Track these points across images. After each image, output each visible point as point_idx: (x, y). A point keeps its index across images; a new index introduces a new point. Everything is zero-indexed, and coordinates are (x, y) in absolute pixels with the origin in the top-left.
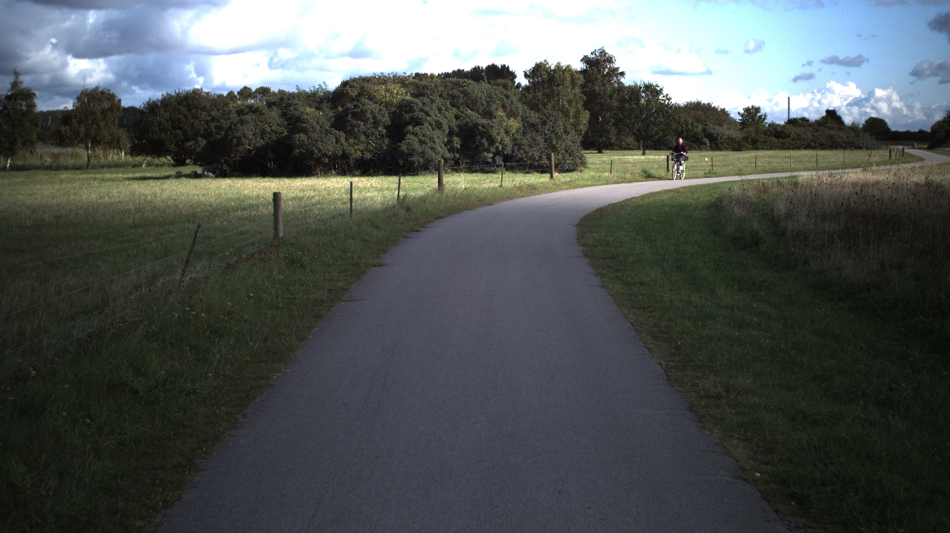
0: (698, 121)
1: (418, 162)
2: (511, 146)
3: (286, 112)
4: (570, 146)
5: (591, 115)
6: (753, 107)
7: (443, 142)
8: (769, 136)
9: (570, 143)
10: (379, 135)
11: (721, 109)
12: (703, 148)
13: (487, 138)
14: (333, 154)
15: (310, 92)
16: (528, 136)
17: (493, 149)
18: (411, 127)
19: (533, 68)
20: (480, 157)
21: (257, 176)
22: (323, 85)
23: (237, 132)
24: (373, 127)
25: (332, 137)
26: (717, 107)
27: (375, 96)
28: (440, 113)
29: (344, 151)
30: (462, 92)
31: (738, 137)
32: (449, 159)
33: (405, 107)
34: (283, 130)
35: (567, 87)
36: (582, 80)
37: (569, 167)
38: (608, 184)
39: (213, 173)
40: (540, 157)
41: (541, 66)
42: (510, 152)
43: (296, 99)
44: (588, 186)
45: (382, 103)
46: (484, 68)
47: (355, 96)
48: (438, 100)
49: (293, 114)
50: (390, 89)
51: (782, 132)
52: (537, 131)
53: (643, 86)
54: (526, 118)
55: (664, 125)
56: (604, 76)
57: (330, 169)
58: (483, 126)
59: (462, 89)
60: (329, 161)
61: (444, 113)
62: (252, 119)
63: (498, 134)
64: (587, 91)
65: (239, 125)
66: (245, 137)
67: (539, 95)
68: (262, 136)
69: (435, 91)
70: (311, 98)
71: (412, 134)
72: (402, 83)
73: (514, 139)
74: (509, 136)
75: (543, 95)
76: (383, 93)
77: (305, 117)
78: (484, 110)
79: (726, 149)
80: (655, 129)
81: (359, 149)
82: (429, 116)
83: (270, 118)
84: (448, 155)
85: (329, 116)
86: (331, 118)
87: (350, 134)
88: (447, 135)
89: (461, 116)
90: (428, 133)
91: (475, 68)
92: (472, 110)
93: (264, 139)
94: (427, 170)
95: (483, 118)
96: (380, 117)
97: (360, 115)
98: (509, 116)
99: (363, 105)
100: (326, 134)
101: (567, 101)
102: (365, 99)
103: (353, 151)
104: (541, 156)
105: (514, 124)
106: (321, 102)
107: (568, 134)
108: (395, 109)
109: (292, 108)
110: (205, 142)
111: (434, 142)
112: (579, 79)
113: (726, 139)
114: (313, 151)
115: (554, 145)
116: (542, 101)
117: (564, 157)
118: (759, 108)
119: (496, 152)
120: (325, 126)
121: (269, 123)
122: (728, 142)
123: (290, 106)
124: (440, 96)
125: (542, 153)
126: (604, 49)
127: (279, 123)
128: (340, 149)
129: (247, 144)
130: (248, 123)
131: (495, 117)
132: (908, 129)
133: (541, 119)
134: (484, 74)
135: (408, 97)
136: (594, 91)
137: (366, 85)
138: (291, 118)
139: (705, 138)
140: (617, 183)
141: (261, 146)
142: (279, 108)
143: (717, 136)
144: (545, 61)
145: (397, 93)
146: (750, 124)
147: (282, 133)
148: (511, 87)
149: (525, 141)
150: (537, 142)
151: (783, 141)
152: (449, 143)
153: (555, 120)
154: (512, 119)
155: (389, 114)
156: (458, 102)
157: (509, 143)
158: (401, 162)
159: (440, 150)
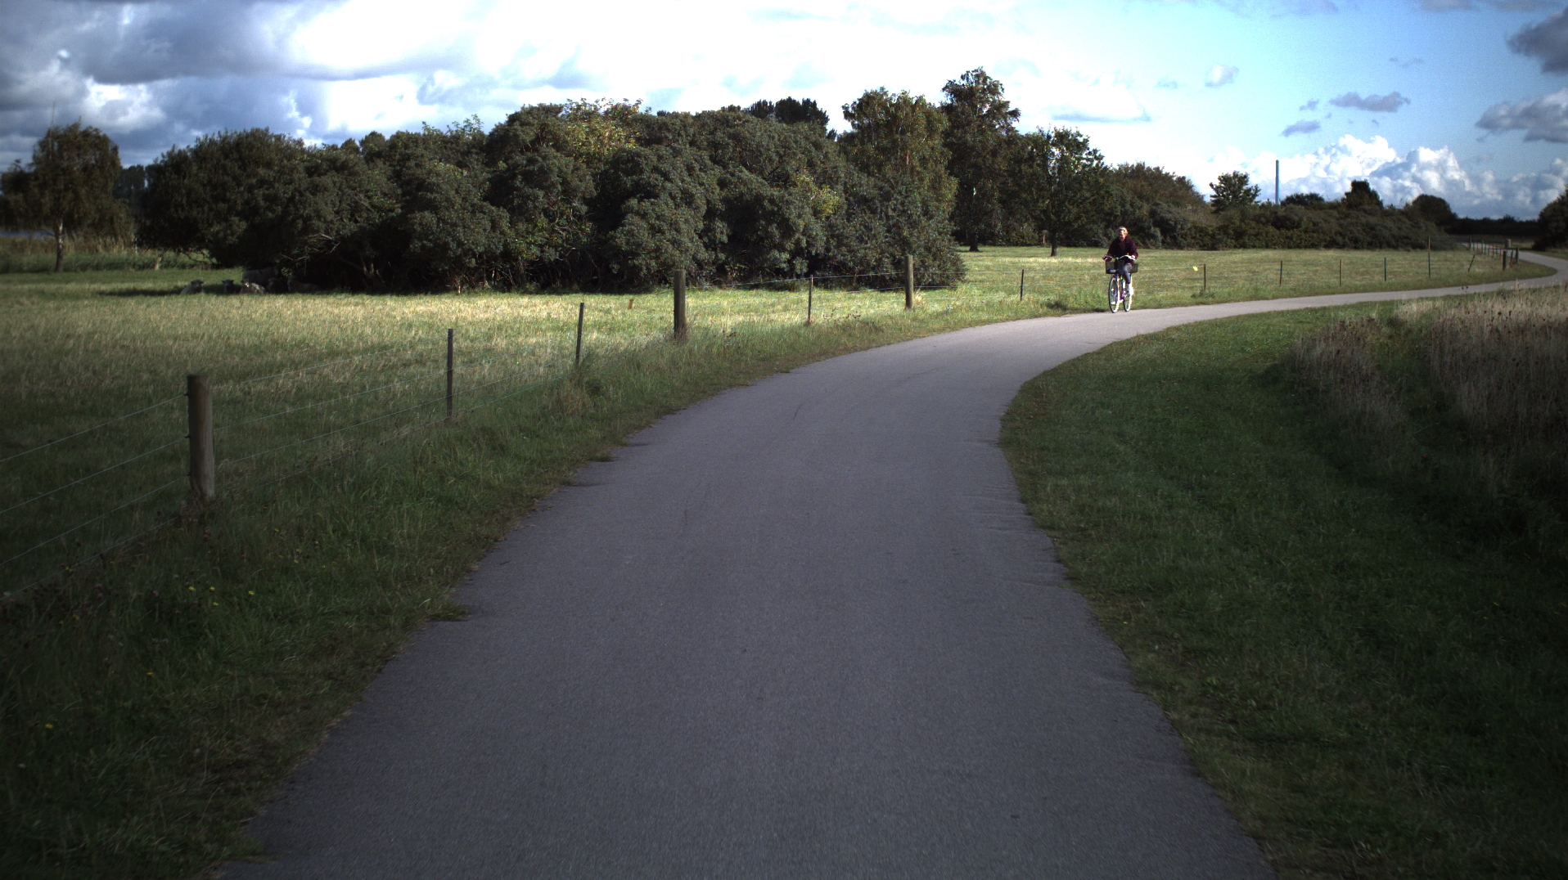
0: (1141, 197)
1: (648, 269)
2: (825, 238)
3: (401, 170)
4: (934, 240)
5: (961, 184)
6: (1235, 175)
7: (695, 231)
8: (1264, 224)
9: (935, 235)
10: (574, 216)
11: (1179, 178)
12: (1151, 244)
13: (778, 224)
14: (486, 252)
15: (449, 134)
16: (856, 221)
17: (789, 245)
18: (636, 201)
19: (859, 100)
20: (766, 260)
21: (342, 292)
22: (473, 121)
23: (305, 208)
24: (562, 200)
25: (483, 218)
26: (1171, 174)
27: (567, 142)
28: (690, 175)
29: (506, 245)
30: (731, 136)
31: (1211, 226)
32: (706, 264)
33: (625, 162)
34: (393, 204)
35: (919, 135)
36: (945, 123)
37: (933, 280)
38: (1018, 319)
39: (263, 284)
40: (879, 261)
41: (873, 98)
42: (821, 250)
43: (421, 146)
45: (581, 155)
46: (774, 103)
47: (532, 142)
48: (688, 151)
49: (413, 175)
50: (596, 130)
51: (1286, 218)
52: (873, 212)
53: (1053, 135)
54: (853, 186)
55: (1090, 203)
56: (982, 117)
57: (481, 279)
58: (772, 201)
59: (731, 131)
60: (477, 263)
61: (698, 176)
62: (334, 183)
63: (799, 216)
64: (953, 143)
65: (308, 194)
66: (319, 217)
67: (871, 148)
68: (352, 215)
69: (683, 133)
70: (449, 145)
71: (637, 213)
73: (831, 226)
74: (821, 220)
75: (877, 148)
76: (583, 137)
77: (434, 180)
78: (774, 170)
79: (1190, 246)
80: (1075, 210)
81: (535, 241)
82: (670, 180)
83: (369, 181)
84: (703, 255)
85: (481, 179)
86: (484, 183)
87: (519, 213)
88: (704, 217)
89: (730, 181)
90: (667, 213)
91: (759, 103)
92: (750, 170)
93: (356, 221)
94: (665, 284)
95: (772, 186)
96: (575, 182)
97: (537, 178)
98: (821, 184)
99: (544, 158)
100: (473, 212)
101: (920, 160)
102: (547, 146)
103: (524, 246)
104: (880, 259)
105: (831, 198)
106: (468, 152)
107: (931, 217)
108: (606, 167)
109: (412, 163)
110: (244, 225)
111: (678, 231)
112: (940, 121)
113: (1189, 229)
114: (447, 244)
115: (905, 237)
116: (876, 159)
117: (925, 262)
118: (1245, 177)
119: (796, 249)
120: (472, 198)
121: (367, 191)
122: (1194, 235)
123: (409, 159)
124: (692, 143)
125: (882, 252)
126: (984, 70)
127: (387, 191)
128: (499, 242)
129: (323, 230)
130: (326, 189)
131: (795, 185)
133: (881, 189)
134: (773, 113)
135: (630, 145)
136: (965, 143)
137: (550, 120)
138: (409, 182)
139: (1155, 226)
141: (349, 235)
142: (388, 163)
143: (1176, 223)
144: (882, 89)
145: (610, 138)
146: (1230, 203)
147: (392, 210)
148: (820, 134)
149: (850, 231)
150: (873, 232)
151: (1289, 234)
152: (706, 233)
153: (906, 192)
154: (827, 189)
155: (594, 175)
156: (724, 154)
157: (820, 233)
158: (615, 267)
159: (690, 245)
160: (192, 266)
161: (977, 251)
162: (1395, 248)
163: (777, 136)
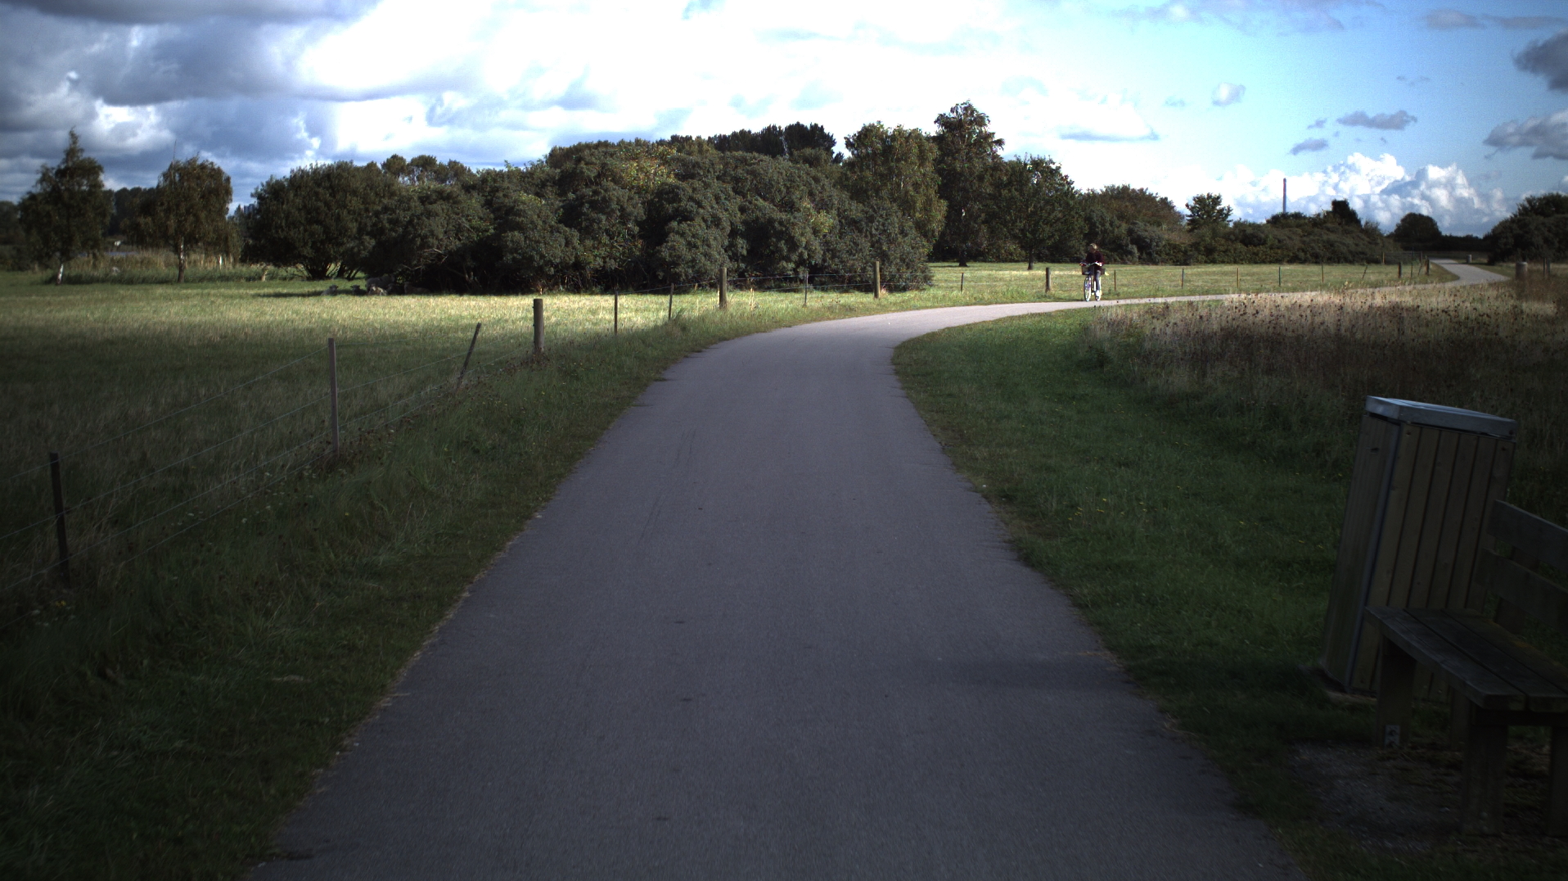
0: (1121, 217)
1: (686, 275)
2: (822, 252)
3: (492, 200)
4: (908, 253)
5: (950, 207)
6: (1209, 196)
7: (722, 246)
8: (1233, 242)
9: (907, 249)
10: (628, 235)
11: (1162, 199)
12: (1128, 259)
13: (786, 241)
14: (561, 262)
15: (525, 170)
16: (846, 238)
17: (795, 257)
18: (676, 223)
19: (859, 133)
20: (776, 269)
21: (450, 293)
23: (422, 229)
24: (619, 222)
25: (559, 236)
26: (1154, 195)
27: (622, 177)
28: (717, 203)
29: (577, 257)
30: (749, 173)
31: (1184, 244)
32: (730, 272)
33: (667, 193)
34: (487, 226)
35: (912, 163)
36: (934, 152)
37: (905, 284)
38: (954, 306)
39: (384, 288)
40: (864, 270)
41: (872, 131)
42: (820, 261)
43: (506, 181)
44: (927, 308)
45: (633, 187)
46: (783, 128)
47: (594, 177)
48: (716, 184)
49: (502, 203)
50: (644, 167)
51: (1253, 236)
52: (860, 231)
53: (1030, 163)
54: (845, 211)
55: (1062, 223)
56: (969, 145)
57: (556, 284)
58: (781, 223)
59: (749, 168)
60: (555, 272)
61: (723, 204)
62: (443, 210)
63: (802, 235)
64: (944, 169)
65: (423, 218)
66: (433, 236)
67: (868, 174)
68: (457, 235)
69: (711, 170)
70: (527, 179)
71: (678, 233)
72: (661, 158)
73: (827, 243)
74: (819, 238)
75: (874, 175)
76: (634, 173)
77: (521, 207)
78: (783, 199)
79: (1164, 262)
80: (1047, 228)
81: (600, 254)
82: (703, 208)
83: (468, 208)
84: (728, 264)
85: (556, 206)
86: (559, 209)
87: (587, 232)
88: (728, 235)
89: (748, 207)
90: (701, 233)
91: (769, 128)
92: (765, 199)
93: (460, 240)
95: (781, 212)
96: (629, 209)
97: (601, 206)
98: (819, 209)
99: (606, 191)
100: (552, 232)
101: (913, 185)
102: (608, 180)
103: (591, 258)
105: (827, 220)
106: (543, 185)
107: (906, 235)
108: (652, 197)
109: (500, 194)
110: (373, 242)
111: (709, 246)
112: (931, 150)
113: (1164, 246)
114: (532, 256)
115: (885, 251)
116: (874, 185)
117: (898, 270)
118: (1219, 198)
119: (800, 260)
120: (550, 221)
121: (468, 216)
122: (1168, 252)
123: (497, 191)
124: (719, 178)
125: (867, 263)
127: (482, 215)
128: (572, 255)
129: (435, 246)
130: (437, 215)
131: (798, 210)
132: (1470, 233)
133: (867, 213)
134: (782, 138)
135: (671, 180)
136: (954, 169)
137: (609, 161)
138: (499, 209)
139: (1132, 243)
140: (968, 305)
141: (455, 249)
142: (481, 194)
143: (1151, 241)
144: (879, 122)
145: (655, 174)
146: (1204, 223)
147: (487, 230)
148: (825, 161)
149: (841, 246)
150: (860, 247)
151: (1255, 250)
152: (730, 248)
153: (886, 215)
154: (823, 213)
155: (643, 203)
156: (743, 187)
157: (818, 248)
158: (661, 274)
159: (718, 257)
160: (291, 279)
161: (966, 266)
162: (1351, 262)
163: (784, 173)
